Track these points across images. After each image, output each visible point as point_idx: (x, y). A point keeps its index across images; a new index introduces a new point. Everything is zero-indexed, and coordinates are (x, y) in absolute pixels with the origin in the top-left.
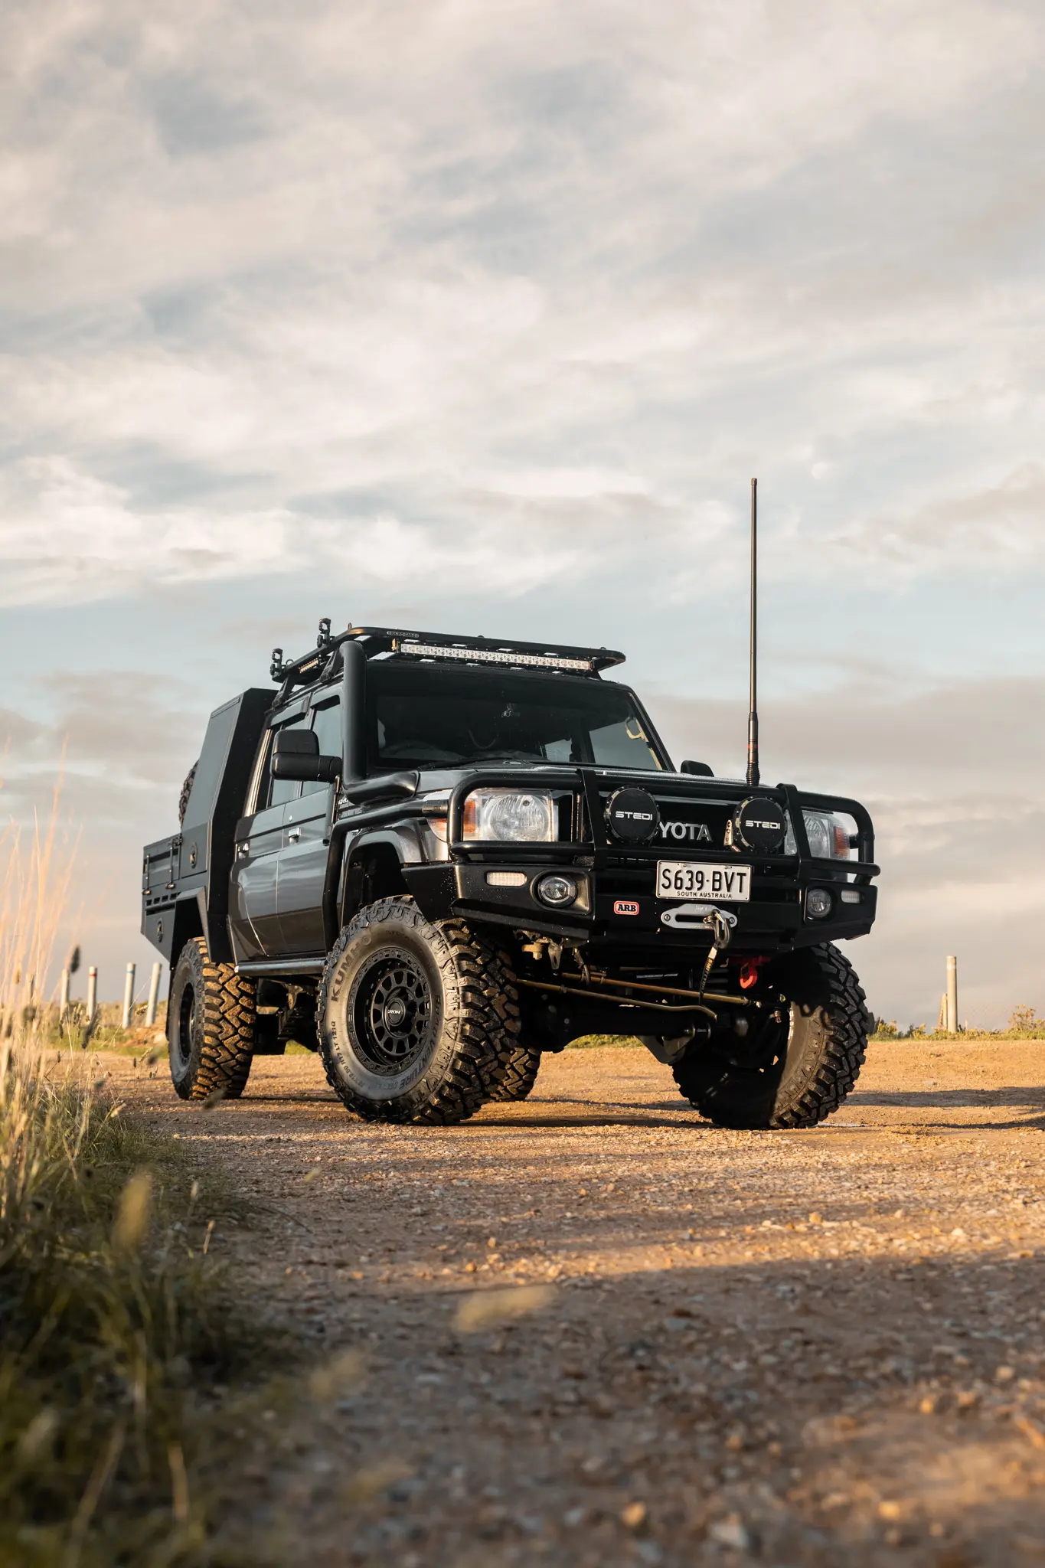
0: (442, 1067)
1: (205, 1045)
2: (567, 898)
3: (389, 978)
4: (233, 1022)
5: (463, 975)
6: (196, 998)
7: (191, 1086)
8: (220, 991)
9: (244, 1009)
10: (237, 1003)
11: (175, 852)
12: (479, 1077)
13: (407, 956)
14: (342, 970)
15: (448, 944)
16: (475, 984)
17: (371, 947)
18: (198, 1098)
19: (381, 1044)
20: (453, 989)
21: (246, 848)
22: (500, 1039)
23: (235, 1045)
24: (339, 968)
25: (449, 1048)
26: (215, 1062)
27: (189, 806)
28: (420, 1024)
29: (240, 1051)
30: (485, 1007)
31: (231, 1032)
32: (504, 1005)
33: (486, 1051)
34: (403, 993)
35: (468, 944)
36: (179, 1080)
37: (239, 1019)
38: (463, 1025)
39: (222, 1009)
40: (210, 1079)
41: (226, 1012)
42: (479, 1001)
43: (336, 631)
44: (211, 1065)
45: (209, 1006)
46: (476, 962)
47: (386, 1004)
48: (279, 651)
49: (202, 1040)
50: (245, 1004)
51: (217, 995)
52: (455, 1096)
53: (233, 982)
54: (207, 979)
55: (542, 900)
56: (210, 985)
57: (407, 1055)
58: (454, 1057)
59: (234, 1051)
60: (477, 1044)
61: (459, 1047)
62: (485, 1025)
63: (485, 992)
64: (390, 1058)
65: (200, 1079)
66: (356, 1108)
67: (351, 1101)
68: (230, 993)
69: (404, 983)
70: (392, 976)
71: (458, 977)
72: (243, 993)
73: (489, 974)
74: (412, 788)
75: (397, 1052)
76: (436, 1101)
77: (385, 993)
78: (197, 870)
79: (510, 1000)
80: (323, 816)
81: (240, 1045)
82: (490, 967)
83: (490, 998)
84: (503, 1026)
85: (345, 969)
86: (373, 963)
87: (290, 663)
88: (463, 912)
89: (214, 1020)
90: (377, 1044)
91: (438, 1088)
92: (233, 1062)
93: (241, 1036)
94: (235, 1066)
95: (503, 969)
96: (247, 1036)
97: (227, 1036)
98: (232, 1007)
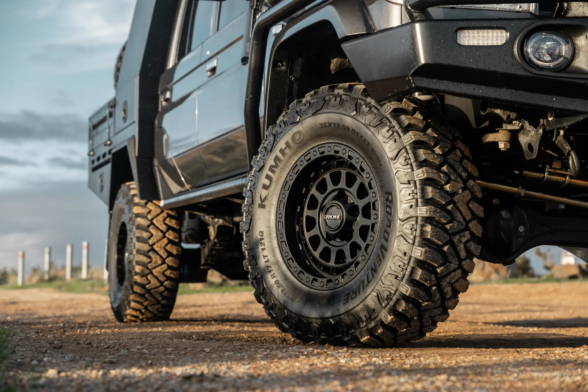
0: (396, 277)
1: (136, 274)
2: (561, 59)
3: (324, 179)
4: (162, 252)
5: (420, 166)
6: (128, 233)
7: (126, 310)
8: (149, 226)
9: (170, 241)
10: (164, 236)
11: (111, 114)
12: (440, 289)
13: (344, 153)
14: (270, 174)
16: (435, 177)
17: (303, 144)
18: (131, 321)
19: (317, 254)
20: (409, 183)
21: (168, 95)
23: (163, 273)
24: (266, 171)
25: (405, 254)
26: (146, 289)
27: (121, 74)
28: (364, 231)
29: (168, 278)
30: (448, 204)
31: (159, 262)
32: (468, 203)
33: (450, 257)
34: (341, 196)
35: (424, 130)
36: (115, 305)
37: (167, 250)
38: (422, 226)
39: (151, 242)
40: (142, 304)
41: (154, 244)
42: (442, 197)
45: (139, 239)
46: (434, 152)
47: (321, 209)
49: (134, 268)
50: (171, 237)
51: (146, 229)
52: (413, 313)
53: (160, 218)
54: (138, 215)
55: (529, 62)
56: (139, 220)
57: (350, 264)
58: (411, 264)
59: (162, 278)
60: (439, 249)
61: (418, 253)
62: (448, 227)
63: (448, 187)
64: (327, 269)
65: (133, 304)
66: (291, 327)
67: (283, 320)
68: (157, 228)
69: (342, 185)
70: (327, 176)
71: (415, 168)
72: (169, 228)
73: (450, 166)
75: (336, 263)
76: (390, 318)
77: (320, 197)
78: (128, 123)
79: (474, 198)
80: (241, 38)
81: (168, 273)
82: (451, 158)
83: (453, 194)
84: (467, 228)
85: (273, 172)
86: (306, 163)
88: (426, 83)
89: (143, 251)
90: (311, 255)
91: (392, 303)
92: (162, 289)
93: (168, 265)
94: (163, 292)
95: (465, 161)
96: (173, 265)
97: (156, 265)
98: (160, 240)
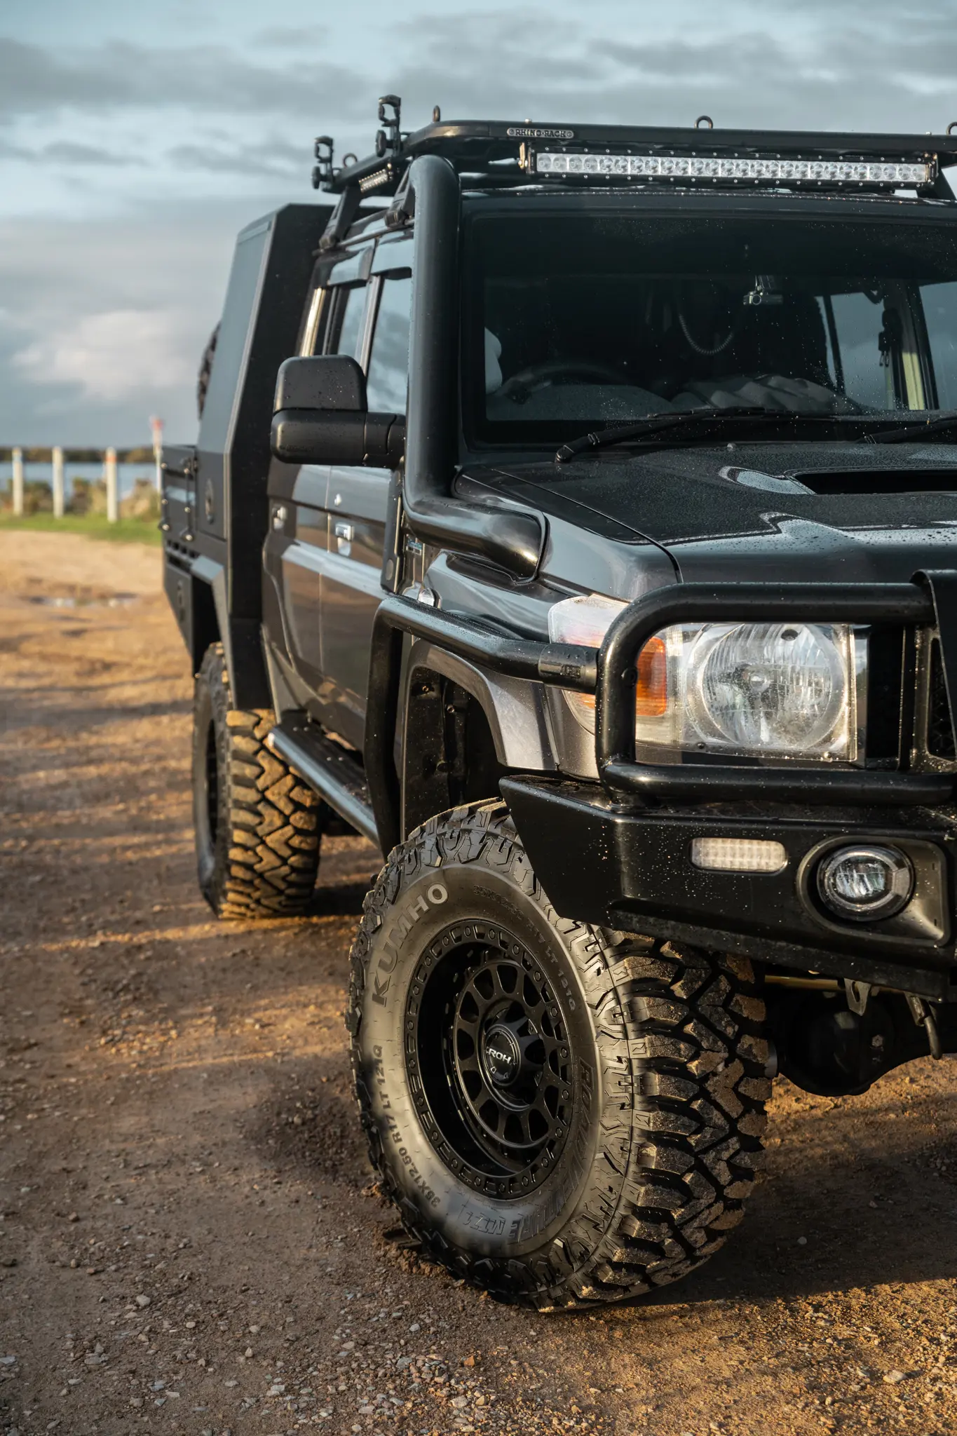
0: (597, 1225)
1: (235, 845)
2: (889, 897)
3: (489, 972)
4: (282, 804)
5: (641, 1032)
7: (219, 902)
8: (256, 753)
11: (191, 478)
14: (392, 943)
15: (608, 953)
17: (447, 910)
20: (620, 1058)
21: (283, 514)
22: (728, 1162)
23: (287, 843)
25: (611, 1189)
26: (253, 871)
27: (209, 402)
28: (553, 1099)
29: (295, 851)
30: (693, 1099)
31: (278, 822)
33: (698, 1190)
34: (517, 1018)
37: (291, 800)
38: (642, 1147)
39: (260, 783)
40: (249, 896)
41: (267, 788)
42: (680, 1090)
44: (246, 875)
45: (240, 781)
46: (671, 996)
47: (484, 1031)
48: (328, 142)
49: (229, 836)
51: (250, 760)
58: (622, 1210)
59: (285, 852)
60: (675, 1182)
61: (633, 1192)
62: (692, 1141)
63: (693, 1066)
65: (231, 896)
70: (494, 971)
71: (631, 1035)
74: (531, 556)
75: (507, 1138)
76: (586, 1289)
77: (481, 1002)
78: (215, 530)
80: (383, 526)
81: (296, 841)
82: (705, 1001)
83: (703, 1079)
84: (734, 1132)
85: (397, 942)
86: (453, 944)
87: (350, 162)
89: (247, 803)
91: (589, 1266)
92: (285, 870)
93: (295, 828)
94: (287, 875)
96: (305, 827)
97: (271, 829)
98: (278, 780)
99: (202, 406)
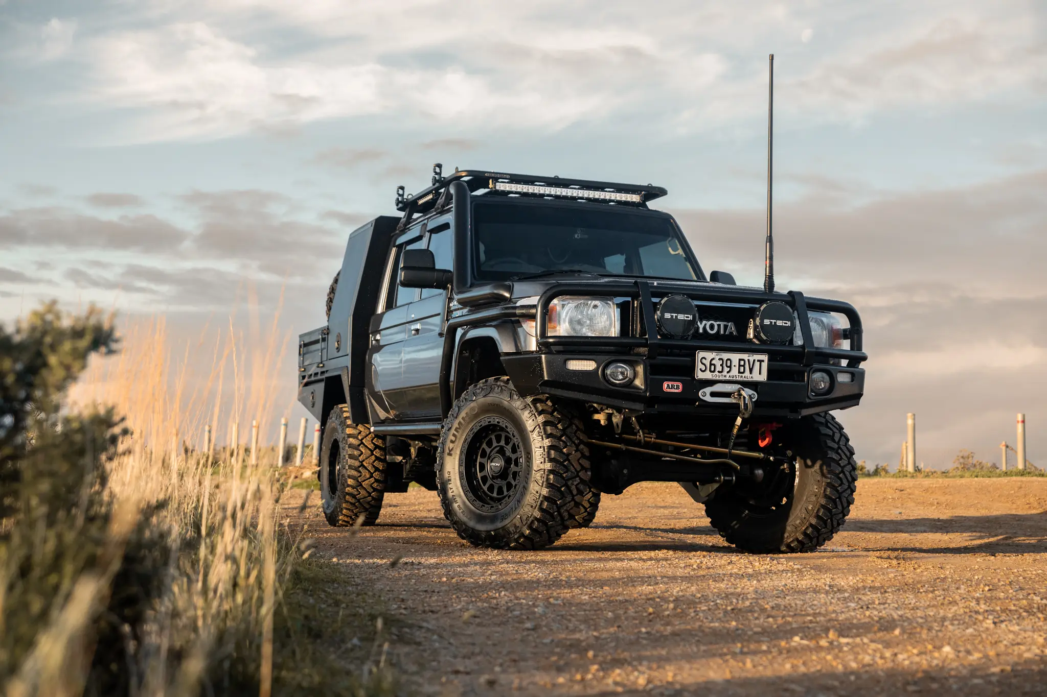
0: (532, 507)
1: (349, 486)
2: (627, 379)
3: (491, 439)
4: (370, 468)
5: (547, 438)
6: (341, 450)
7: (338, 516)
8: (359, 445)
9: (377, 458)
10: (373, 454)
11: (324, 340)
12: (560, 514)
13: (504, 423)
14: (455, 433)
15: (536, 414)
16: (557, 444)
17: (476, 416)
18: (342, 525)
19: (485, 488)
20: (541, 448)
21: (378, 337)
22: (576, 486)
23: (371, 486)
24: (453, 431)
25: (537, 492)
26: (356, 498)
27: (334, 305)
28: (515, 474)
29: (375, 490)
30: (565, 461)
31: (368, 476)
32: (578, 460)
33: (566, 495)
34: (502, 451)
35: (551, 414)
36: (328, 512)
37: (374, 466)
38: (548, 475)
39: (361, 458)
40: (353, 511)
41: (364, 461)
42: (561, 457)
43: (447, 173)
44: (353, 501)
45: (351, 457)
46: (557, 428)
47: (489, 458)
48: (402, 188)
49: (346, 482)
50: (378, 455)
51: (357, 448)
52: (542, 528)
53: (369, 438)
54: (350, 436)
55: (608, 381)
56: (351, 440)
57: (505, 497)
58: (541, 499)
59: (371, 490)
60: (559, 489)
61: (545, 492)
62: (564, 475)
63: (565, 450)
64: (492, 499)
65: (344, 511)
66: (467, 537)
67: (463, 531)
68: (366, 446)
69: (502, 443)
70: (493, 437)
71: (544, 439)
72: (377, 447)
73: (567, 436)
74: (507, 295)
75: (497, 495)
76: (528, 532)
77: (488, 450)
78: (340, 354)
79: (583, 456)
80: (439, 314)
81: (375, 485)
82: (568, 431)
83: (568, 455)
84: (578, 476)
85: (457, 432)
86: (479, 428)
87: (410, 197)
88: (548, 389)
89: (355, 466)
90: (482, 488)
91: (529, 522)
92: (369, 499)
93: (375, 478)
94: (371, 501)
95: (579, 432)
96: (380, 479)
97: (365, 478)
98: (368, 457)
99: (329, 309)
